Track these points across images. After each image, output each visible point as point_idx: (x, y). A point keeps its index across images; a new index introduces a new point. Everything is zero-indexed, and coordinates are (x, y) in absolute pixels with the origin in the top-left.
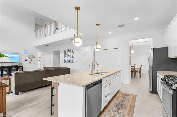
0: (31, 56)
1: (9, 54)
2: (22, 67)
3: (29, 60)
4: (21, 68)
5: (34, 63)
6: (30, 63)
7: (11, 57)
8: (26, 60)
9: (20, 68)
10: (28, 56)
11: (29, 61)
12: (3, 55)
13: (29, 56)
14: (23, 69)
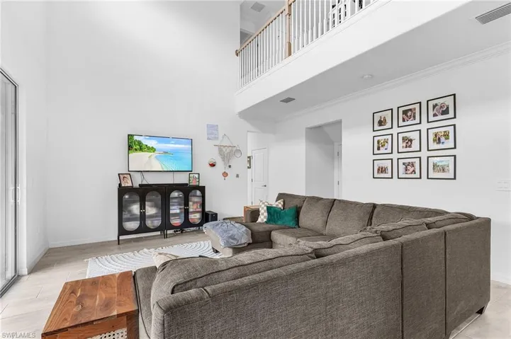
0: (228, 151)
1: (159, 142)
2: (202, 189)
3: (223, 162)
4: (198, 193)
5: (238, 176)
6: (225, 174)
7: (166, 153)
8: (213, 165)
9: (196, 193)
10: (217, 147)
11: (221, 166)
12: (140, 143)
13: (220, 148)
14: (203, 197)
